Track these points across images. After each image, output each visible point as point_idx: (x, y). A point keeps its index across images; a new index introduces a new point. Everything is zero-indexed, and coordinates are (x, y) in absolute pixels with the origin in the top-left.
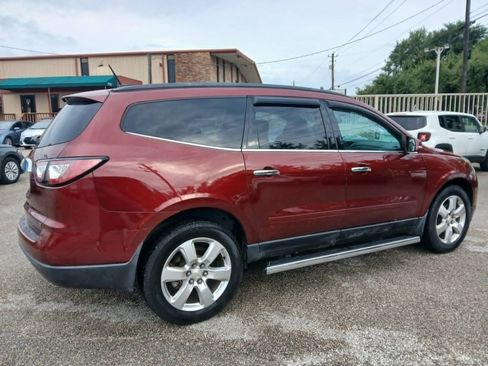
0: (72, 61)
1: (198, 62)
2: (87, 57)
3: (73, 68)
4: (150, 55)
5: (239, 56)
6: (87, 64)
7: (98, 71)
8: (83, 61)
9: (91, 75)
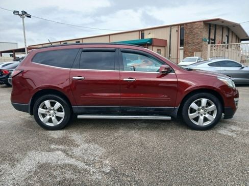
0: (138, 33)
1: (196, 28)
2: (143, 30)
3: (138, 36)
4: (171, 26)
5: (223, 22)
6: (144, 33)
7: (148, 36)
8: (142, 32)
9: (145, 38)
